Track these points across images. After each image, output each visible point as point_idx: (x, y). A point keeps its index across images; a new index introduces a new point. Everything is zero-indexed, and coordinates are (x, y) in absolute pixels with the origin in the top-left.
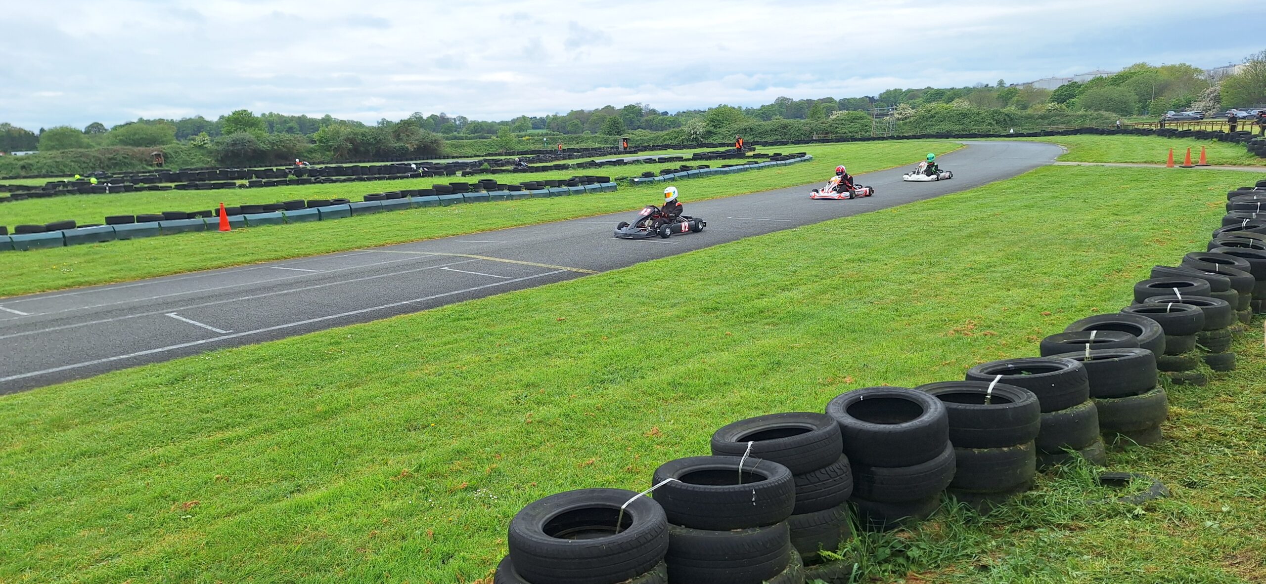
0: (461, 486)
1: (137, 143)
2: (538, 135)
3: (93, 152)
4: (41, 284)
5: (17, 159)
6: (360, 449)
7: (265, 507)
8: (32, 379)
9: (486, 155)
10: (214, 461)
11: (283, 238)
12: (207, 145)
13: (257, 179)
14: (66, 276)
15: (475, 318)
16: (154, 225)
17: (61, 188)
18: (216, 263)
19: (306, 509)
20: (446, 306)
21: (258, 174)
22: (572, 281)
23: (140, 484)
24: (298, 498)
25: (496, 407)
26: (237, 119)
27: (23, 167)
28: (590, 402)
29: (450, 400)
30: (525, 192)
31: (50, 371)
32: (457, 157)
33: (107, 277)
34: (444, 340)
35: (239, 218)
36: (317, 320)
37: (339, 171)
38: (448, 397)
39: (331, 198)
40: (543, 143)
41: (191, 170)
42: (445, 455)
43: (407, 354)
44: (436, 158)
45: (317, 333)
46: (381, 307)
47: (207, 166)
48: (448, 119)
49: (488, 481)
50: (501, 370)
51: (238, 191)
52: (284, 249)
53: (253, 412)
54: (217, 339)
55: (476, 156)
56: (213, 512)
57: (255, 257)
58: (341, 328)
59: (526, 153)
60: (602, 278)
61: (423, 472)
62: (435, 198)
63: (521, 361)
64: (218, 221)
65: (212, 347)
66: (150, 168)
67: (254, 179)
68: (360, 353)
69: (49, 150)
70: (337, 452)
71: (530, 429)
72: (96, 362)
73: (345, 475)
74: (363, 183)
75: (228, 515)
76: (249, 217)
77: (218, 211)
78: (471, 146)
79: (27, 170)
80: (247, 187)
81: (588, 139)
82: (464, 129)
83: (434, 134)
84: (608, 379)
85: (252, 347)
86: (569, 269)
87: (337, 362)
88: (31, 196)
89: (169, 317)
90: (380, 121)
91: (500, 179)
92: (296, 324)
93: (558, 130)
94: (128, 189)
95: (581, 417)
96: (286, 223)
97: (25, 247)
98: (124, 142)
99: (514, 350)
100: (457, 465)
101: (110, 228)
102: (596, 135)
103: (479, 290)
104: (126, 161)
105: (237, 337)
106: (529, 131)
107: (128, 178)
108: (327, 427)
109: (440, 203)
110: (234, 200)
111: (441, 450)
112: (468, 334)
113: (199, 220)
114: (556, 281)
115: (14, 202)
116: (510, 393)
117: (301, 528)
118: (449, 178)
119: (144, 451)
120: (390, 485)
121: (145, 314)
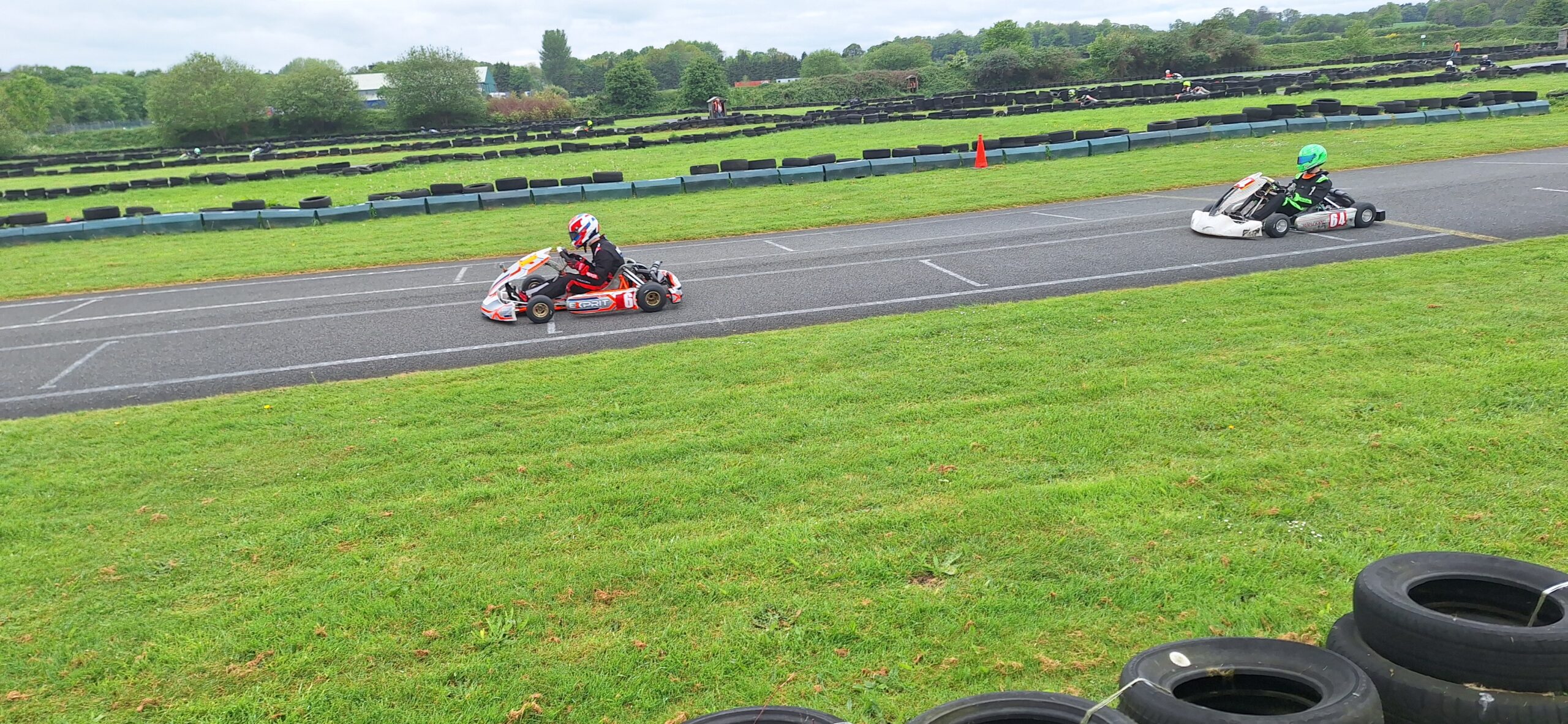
0: (1269, 512)
1: (892, 66)
2: (1411, 30)
3: (849, 78)
4: (804, 220)
5: (781, 87)
6: (1135, 442)
7: (1026, 487)
8: (800, 316)
9: (1323, 64)
10: (969, 427)
11: (1045, 177)
12: (964, 66)
13: (1018, 105)
14: (826, 213)
15: (1295, 294)
16: (909, 159)
17: (820, 118)
18: (970, 205)
19: (1071, 499)
20: (1252, 275)
21: (1019, 99)
22: (1457, 251)
23: (898, 438)
24: (1062, 484)
25: (1324, 418)
26: (1000, 31)
27: (786, 96)
28: (1479, 431)
29: (1256, 399)
30: (1383, 116)
31: (814, 310)
32: (1279, 68)
33: (863, 216)
34: (1249, 319)
35: (998, 152)
36: (1082, 279)
37: (1115, 92)
38: (1254, 395)
39: (1105, 127)
40: (1420, 41)
41: (946, 95)
42: (1248, 468)
43: (1197, 332)
44: (1247, 71)
45: (1084, 295)
46: (1163, 270)
47: (963, 90)
48: (1270, 14)
49: (1308, 512)
50: (1333, 369)
51: (994, 119)
52: (1046, 190)
53: (1011, 380)
54: (971, 292)
55: (1307, 65)
56: (970, 481)
57: (1014, 200)
58: (1112, 292)
59: (1389, 57)
60: (1512, 250)
61: (1217, 484)
62: (1246, 125)
63: (1365, 360)
64: (976, 156)
65: (967, 301)
66: (904, 94)
67: (1014, 105)
68: (1136, 326)
69: (809, 77)
70: (1107, 440)
71: (1378, 456)
72: (854, 306)
73: (1117, 469)
74: (1145, 107)
75: (986, 487)
76: (1008, 151)
77: (975, 145)
78: (1302, 51)
79: (789, 98)
80: (1005, 115)
81: (1501, 32)
82: (1293, 27)
83: (1248, 36)
84: (1514, 402)
85: (1010, 305)
86: (1452, 232)
87: (1107, 333)
88: (793, 126)
89: (923, 264)
90: (1174, 22)
91: (1345, 97)
92: (1059, 282)
93: (1447, 21)
94: (882, 119)
95: (1464, 451)
96: (1050, 159)
97: (790, 180)
98: (879, 66)
99: (1355, 343)
100: (1264, 484)
101: (866, 162)
102: (1516, 25)
103: (1304, 255)
104: (881, 86)
105: (992, 292)
106: (1396, 26)
107: (883, 106)
108: (1094, 409)
109: (1251, 133)
110: (991, 131)
111: (1242, 461)
112: (1285, 314)
113: (955, 155)
114: (1429, 250)
115: (779, 133)
116: (1346, 401)
117: (1065, 518)
118: (1265, 98)
119: (901, 405)
120: (1173, 491)
121: (900, 259)
